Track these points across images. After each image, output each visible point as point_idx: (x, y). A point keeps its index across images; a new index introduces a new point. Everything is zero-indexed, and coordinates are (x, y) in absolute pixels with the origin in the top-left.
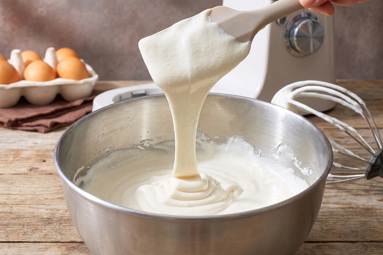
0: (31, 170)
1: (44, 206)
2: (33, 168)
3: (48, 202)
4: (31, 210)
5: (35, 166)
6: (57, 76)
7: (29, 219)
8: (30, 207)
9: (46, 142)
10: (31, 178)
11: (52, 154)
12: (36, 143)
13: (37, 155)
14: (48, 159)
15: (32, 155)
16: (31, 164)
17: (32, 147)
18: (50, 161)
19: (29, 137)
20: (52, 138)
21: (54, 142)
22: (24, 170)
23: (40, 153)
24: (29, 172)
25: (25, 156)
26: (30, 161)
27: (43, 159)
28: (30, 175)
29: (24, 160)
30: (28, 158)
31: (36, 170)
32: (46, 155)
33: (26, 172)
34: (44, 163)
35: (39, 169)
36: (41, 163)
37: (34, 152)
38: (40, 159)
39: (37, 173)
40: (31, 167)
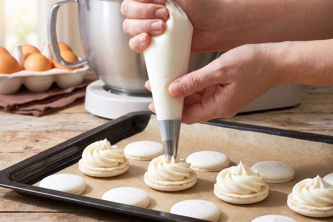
6: (53, 67)
9: (39, 124)
10: (26, 156)
11: (44, 135)
12: (30, 126)
13: (32, 136)
14: (41, 139)
15: (27, 136)
16: (26, 143)
17: (27, 129)
18: (42, 141)
19: (24, 120)
20: (44, 121)
21: (46, 124)
22: (20, 149)
23: (34, 134)
24: (24, 150)
25: (21, 137)
26: (25, 141)
27: (37, 140)
28: (26, 154)
29: (20, 140)
30: (24, 139)
31: (30, 149)
32: (39, 136)
33: (21, 151)
34: (37, 143)
35: (33, 148)
36: (34, 143)
37: (28, 134)
38: (34, 140)
39: (32, 152)
40: (26, 147)
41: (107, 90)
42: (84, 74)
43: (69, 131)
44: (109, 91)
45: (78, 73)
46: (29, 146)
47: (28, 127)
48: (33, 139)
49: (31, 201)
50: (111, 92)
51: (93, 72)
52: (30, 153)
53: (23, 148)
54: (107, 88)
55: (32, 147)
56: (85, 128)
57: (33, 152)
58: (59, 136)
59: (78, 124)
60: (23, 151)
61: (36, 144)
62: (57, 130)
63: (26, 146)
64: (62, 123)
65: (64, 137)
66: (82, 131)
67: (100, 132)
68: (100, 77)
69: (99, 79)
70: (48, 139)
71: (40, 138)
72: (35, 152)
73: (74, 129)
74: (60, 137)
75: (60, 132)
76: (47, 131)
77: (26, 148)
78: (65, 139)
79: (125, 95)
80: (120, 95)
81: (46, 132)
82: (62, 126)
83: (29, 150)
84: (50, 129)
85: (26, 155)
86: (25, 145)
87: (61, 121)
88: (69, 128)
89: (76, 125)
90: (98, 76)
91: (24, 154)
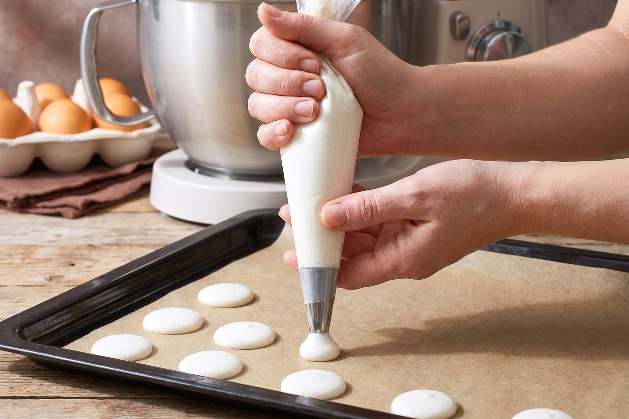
2: (54, 276)
6: (94, 125)
9: (75, 232)
10: (50, 292)
11: (85, 252)
12: (59, 236)
13: (62, 255)
14: (79, 261)
15: (53, 254)
16: (52, 269)
17: (53, 241)
18: (82, 264)
19: (48, 225)
20: (85, 227)
21: (89, 233)
22: (40, 279)
23: (66, 252)
24: (47, 282)
25: (41, 257)
26: (49, 264)
27: (71, 262)
28: (50, 288)
29: (41, 262)
30: (46, 260)
31: (58, 279)
32: (76, 255)
33: (42, 283)
34: (72, 268)
35: (64, 278)
36: (67, 268)
37: (56, 251)
38: (66, 262)
39: (61, 285)
40: (51, 275)
41: (193, 169)
42: (152, 138)
43: (131, 245)
44: (197, 170)
45: (140, 137)
46: (57, 274)
47: (55, 238)
48: (63, 260)
49: (61, 377)
50: (200, 173)
51: (167, 135)
52: (58, 287)
53: (45, 278)
54: (192, 165)
55: (63, 276)
56: (163, 240)
57: (65, 286)
58: (113, 254)
59: (149, 232)
60: (45, 283)
61: (69, 270)
62: (110, 245)
63: (51, 273)
64: (118, 230)
65: (122, 257)
66: (155, 245)
67: (189, 247)
68: (179, 145)
69: (176, 148)
70: (92, 260)
71: (76, 258)
72: (69, 286)
73: (141, 242)
74: (115, 257)
75: (115, 247)
76: (91, 246)
77: (51, 279)
78: (125, 261)
79: (226, 178)
80: (217, 177)
81: (89, 247)
82: (119, 236)
83: (57, 282)
84: (96, 242)
85: (50, 290)
86: (49, 272)
87: (117, 226)
88: (132, 240)
89: (146, 234)
90: (175, 142)
91: (48, 288)
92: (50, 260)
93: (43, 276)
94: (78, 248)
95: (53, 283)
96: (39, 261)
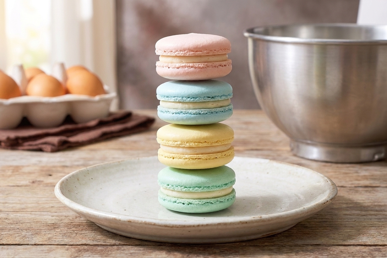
0: (33, 182)
1: (49, 213)
2: (36, 181)
3: (54, 210)
4: (33, 216)
5: (38, 179)
6: (67, 92)
7: (29, 224)
8: (31, 214)
9: (52, 160)
10: (33, 189)
12: (40, 161)
13: (42, 170)
14: (55, 174)
15: (35, 170)
21: (63, 160)
22: (25, 182)
23: (45, 169)
25: (26, 171)
27: (49, 174)
34: (50, 177)
36: (46, 177)
37: (38, 168)
38: (45, 174)
47: (37, 163)
55: (43, 181)
57: (44, 186)
60: (29, 185)
62: (78, 165)
63: (34, 179)
71: (53, 172)
72: (47, 186)
76: (64, 166)
82: (84, 161)
83: (38, 184)
84: (67, 164)
91: (31, 187)
92: (33, 173)
93: (28, 181)
94: (54, 167)
95: (35, 185)
96: (24, 173)
